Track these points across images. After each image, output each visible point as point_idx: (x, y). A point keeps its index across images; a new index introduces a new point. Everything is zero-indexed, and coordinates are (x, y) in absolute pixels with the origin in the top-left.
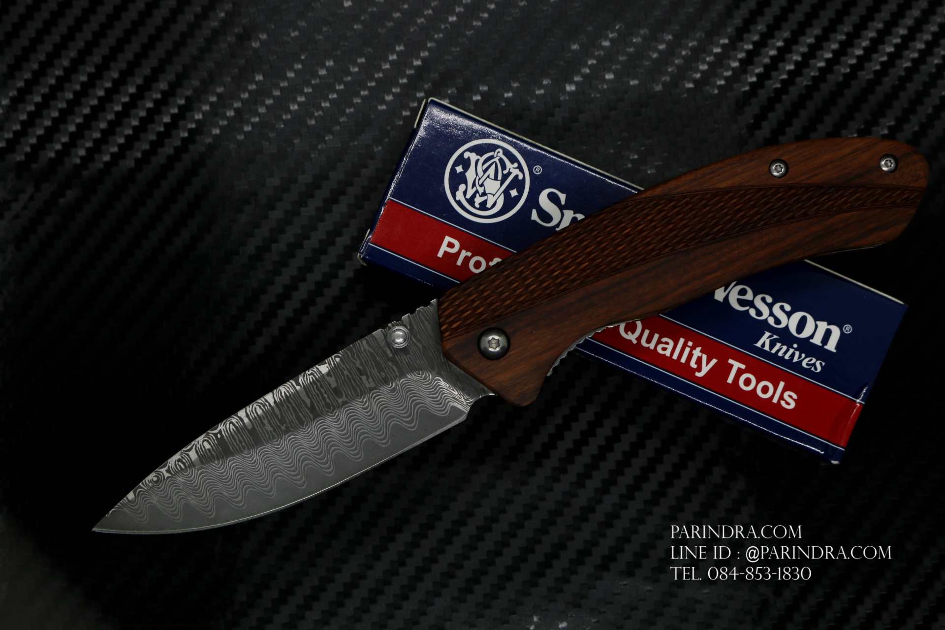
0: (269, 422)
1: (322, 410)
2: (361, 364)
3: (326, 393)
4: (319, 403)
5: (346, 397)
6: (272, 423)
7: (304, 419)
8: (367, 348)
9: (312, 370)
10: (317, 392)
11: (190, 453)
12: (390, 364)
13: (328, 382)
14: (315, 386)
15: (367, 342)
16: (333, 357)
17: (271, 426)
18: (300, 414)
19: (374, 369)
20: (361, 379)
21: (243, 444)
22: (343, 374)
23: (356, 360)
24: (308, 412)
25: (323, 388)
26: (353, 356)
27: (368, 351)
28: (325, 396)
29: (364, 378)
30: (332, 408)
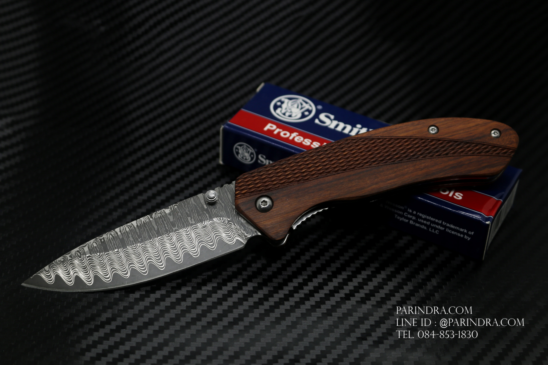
0: (132, 236)
1: (163, 233)
2: (189, 211)
3: (166, 224)
4: (162, 229)
5: (178, 227)
6: (134, 237)
7: (152, 236)
8: (194, 203)
9: (161, 211)
10: (162, 223)
11: (84, 248)
12: (205, 212)
13: (168, 218)
14: (161, 220)
15: (194, 200)
16: (174, 205)
17: (133, 238)
18: (150, 233)
19: (195, 214)
20: (188, 219)
21: (116, 246)
22: (178, 215)
23: (186, 208)
24: (155, 233)
25: (165, 221)
26: (185, 206)
27: (194, 204)
28: (166, 225)
29: (189, 218)
30: (169, 232)
